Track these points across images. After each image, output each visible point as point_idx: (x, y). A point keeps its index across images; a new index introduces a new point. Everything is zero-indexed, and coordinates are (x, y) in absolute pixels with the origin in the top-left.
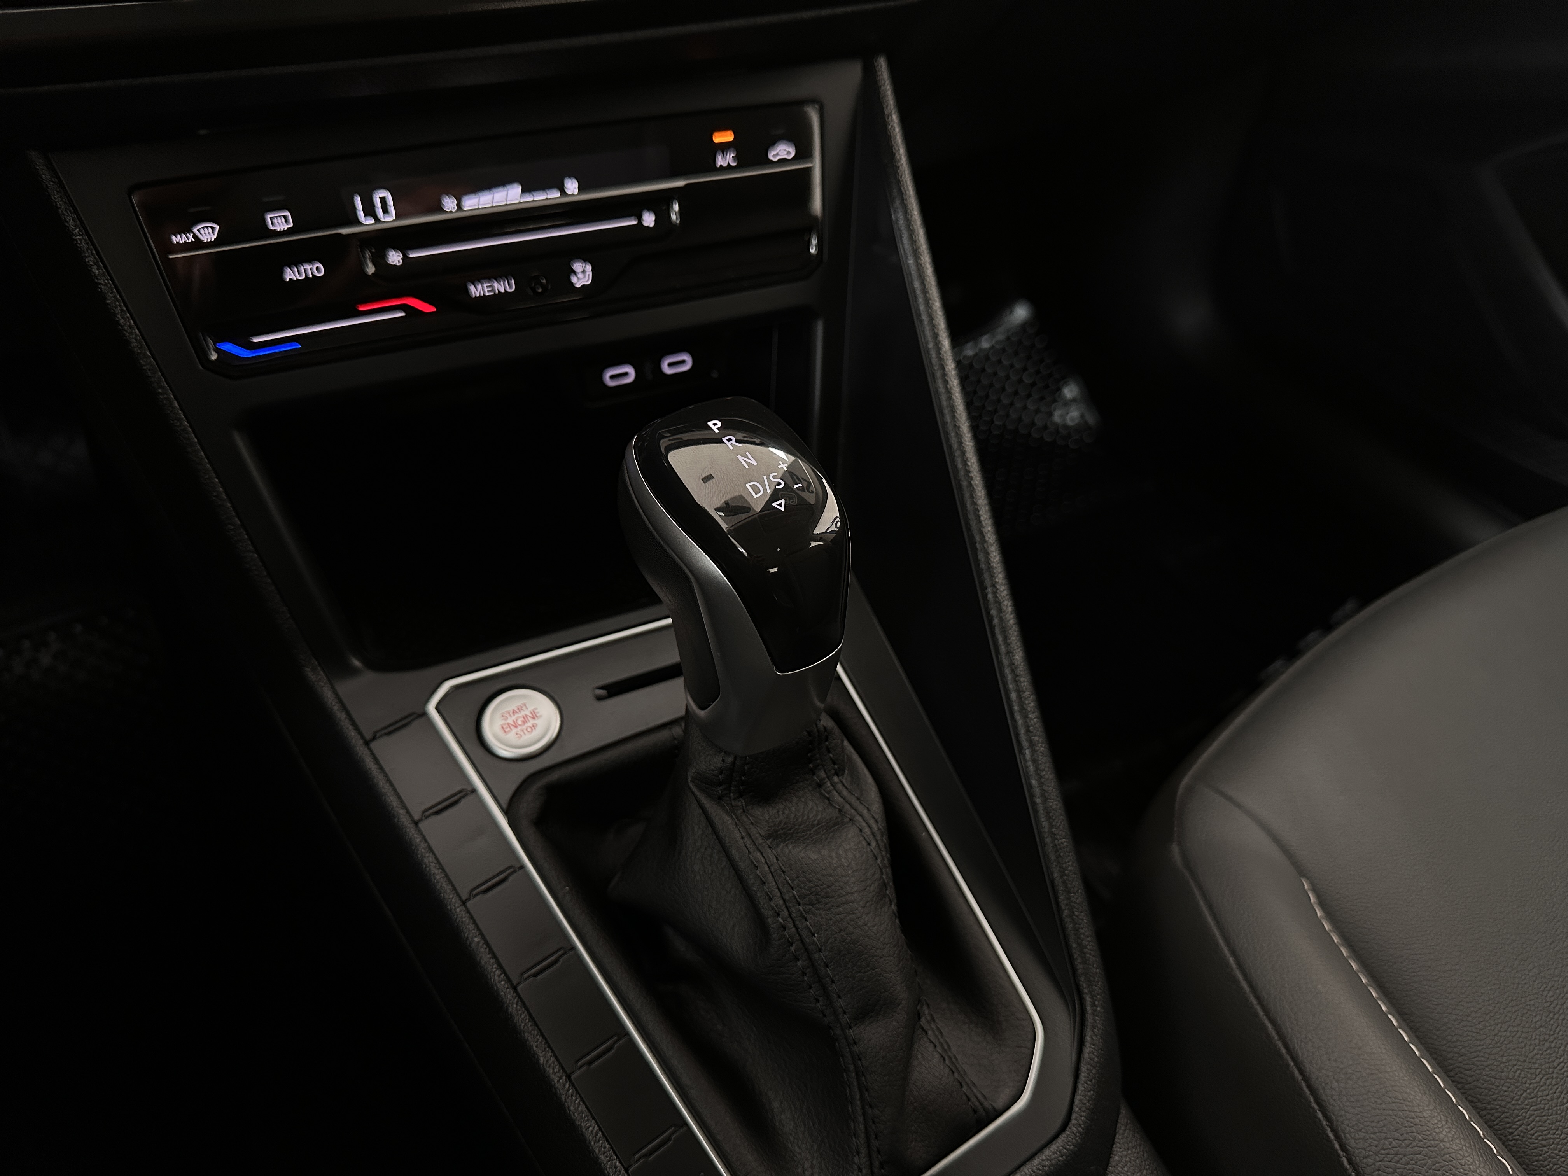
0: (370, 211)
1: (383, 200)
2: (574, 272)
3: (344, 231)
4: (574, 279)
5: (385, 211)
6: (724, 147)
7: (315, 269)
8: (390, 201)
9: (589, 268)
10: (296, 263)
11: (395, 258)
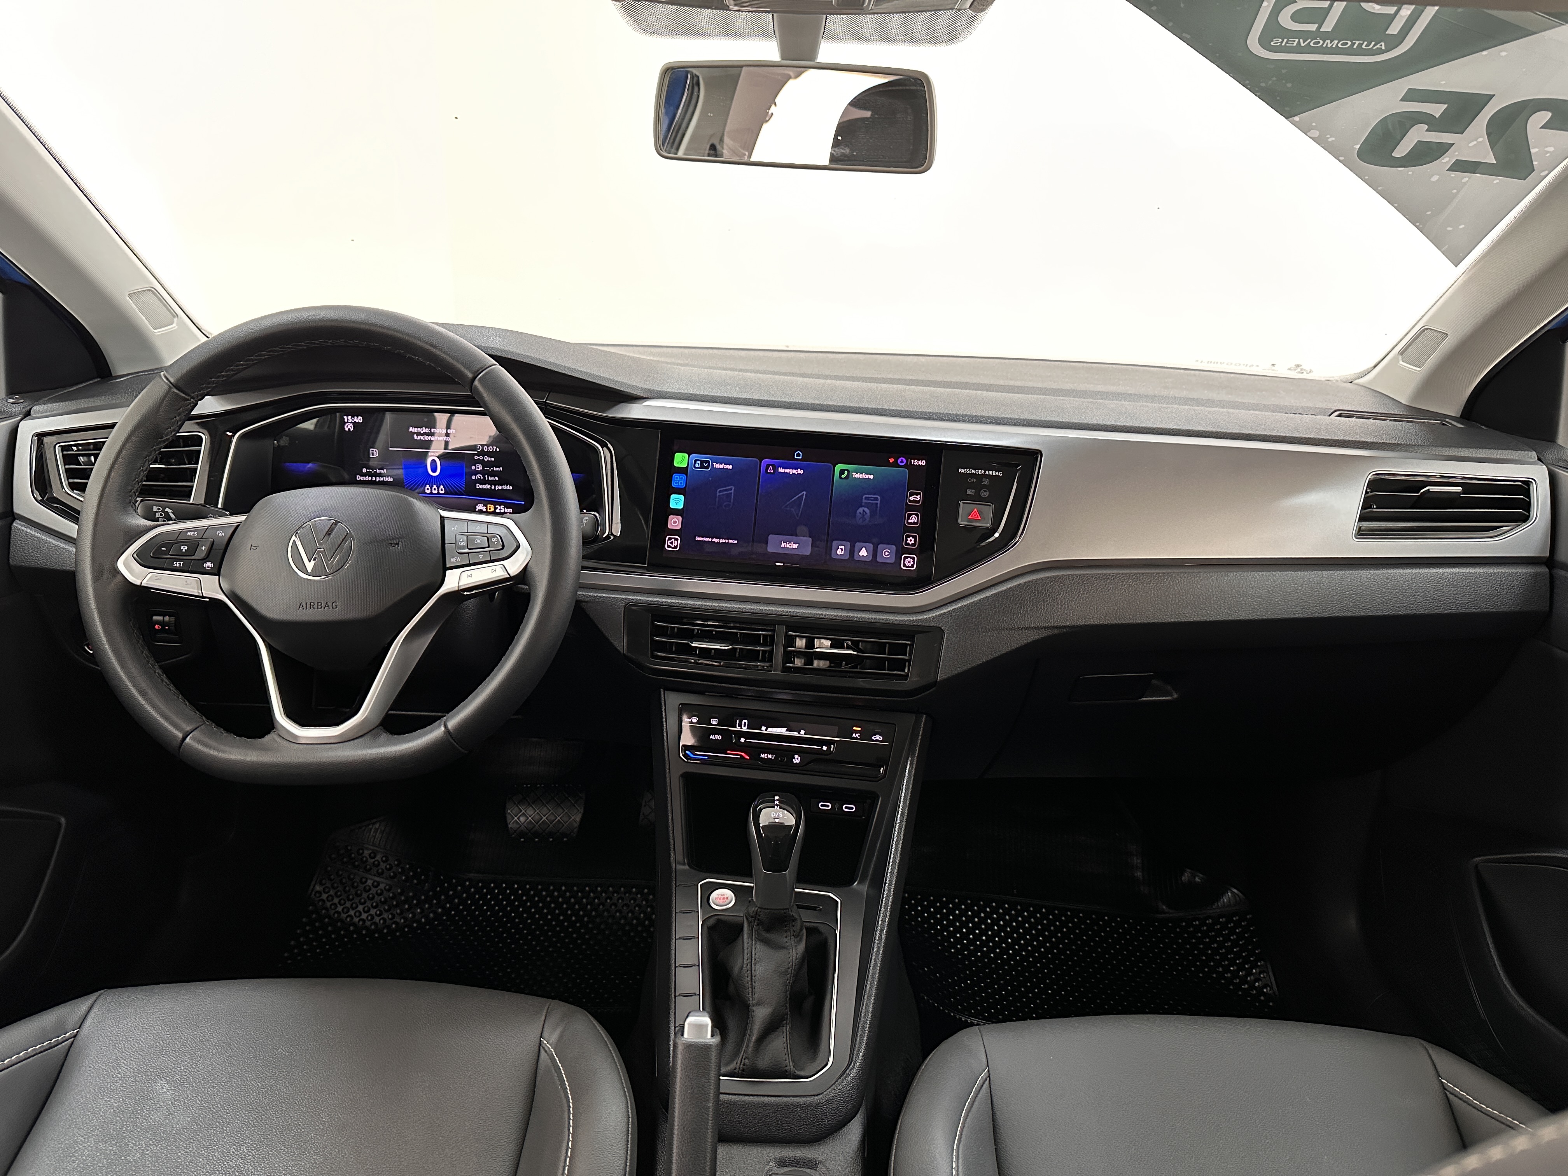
0: (740, 725)
1: (745, 723)
2: (795, 758)
3: (730, 728)
4: (794, 760)
5: (745, 726)
6: (856, 732)
7: (719, 737)
8: (747, 724)
9: (800, 758)
10: (714, 734)
11: (742, 740)
